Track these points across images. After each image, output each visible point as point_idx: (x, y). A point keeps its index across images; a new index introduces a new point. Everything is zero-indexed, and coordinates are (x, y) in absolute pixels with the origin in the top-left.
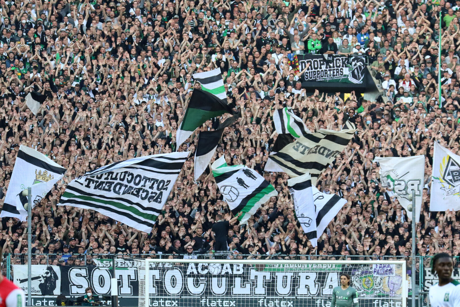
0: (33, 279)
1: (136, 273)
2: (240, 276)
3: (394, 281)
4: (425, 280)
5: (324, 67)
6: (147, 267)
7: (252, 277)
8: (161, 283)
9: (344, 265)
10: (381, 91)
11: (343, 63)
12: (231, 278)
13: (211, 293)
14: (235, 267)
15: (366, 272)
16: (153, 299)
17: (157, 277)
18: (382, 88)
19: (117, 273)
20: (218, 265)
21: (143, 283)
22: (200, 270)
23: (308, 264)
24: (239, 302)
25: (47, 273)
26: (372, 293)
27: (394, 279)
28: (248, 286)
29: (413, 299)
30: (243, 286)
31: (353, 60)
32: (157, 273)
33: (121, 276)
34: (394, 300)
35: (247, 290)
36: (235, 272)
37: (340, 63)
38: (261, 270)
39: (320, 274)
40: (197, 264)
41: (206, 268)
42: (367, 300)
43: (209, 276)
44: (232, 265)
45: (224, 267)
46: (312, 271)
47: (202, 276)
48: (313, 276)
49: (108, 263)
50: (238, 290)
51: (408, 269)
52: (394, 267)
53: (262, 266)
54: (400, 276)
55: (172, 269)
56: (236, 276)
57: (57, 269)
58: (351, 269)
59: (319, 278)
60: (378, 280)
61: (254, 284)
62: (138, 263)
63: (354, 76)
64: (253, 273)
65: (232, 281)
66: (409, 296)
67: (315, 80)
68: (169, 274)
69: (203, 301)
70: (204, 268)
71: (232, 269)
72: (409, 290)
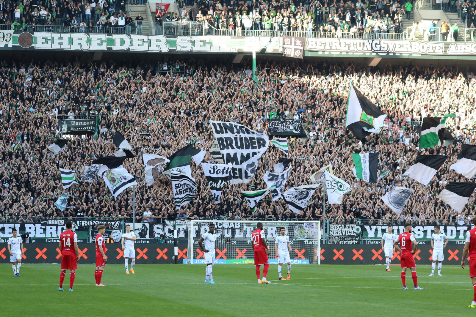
0: (135, 230)
1: (187, 227)
2: (238, 229)
3: (314, 231)
4: (330, 230)
5: (280, 125)
6: (192, 224)
7: (244, 229)
8: (199, 232)
9: (290, 223)
10: (308, 137)
11: (290, 123)
12: (234, 230)
13: (224, 237)
14: (236, 224)
15: (301, 227)
16: (195, 240)
17: (197, 229)
18: (309, 136)
19: (177, 227)
20: (227, 223)
21: (190, 232)
22: (218, 226)
23: (272, 223)
24: (238, 241)
25: (142, 227)
26: (303, 237)
27: (315, 230)
28: (242, 233)
29: (324, 240)
30: (240, 233)
31: (295, 122)
32: (197, 227)
33: (179, 229)
34: (314, 241)
35: (242, 236)
36: (236, 227)
37: (288, 123)
38: (249, 226)
39: (278, 227)
40: (217, 223)
41: (222, 225)
42: (301, 241)
43: (223, 228)
44: (234, 223)
45: (231, 224)
46: (274, 226)
47: (219, 229)
48: (275, 229)
49: (172, 222)
50: (238, 235)
51: (322, 225)
52: (314, 224)
53: (249, 223)
54: (317, 228)
55: (205, 225)
56: (236, 229)
57: (147, 225)
58: (293, 225)
59: (278, 229)
60: (307, 230)
61: (245, 233)
62: (188, 222)
63: (296, 130)
64: (245, 227)
65: (234, 231)
66: (322, 238)
67: (276, 132)
68: (203, 228)
69: (220, 241)
70: (221, 225)
71: (234, 225)
72: (322, 235)
